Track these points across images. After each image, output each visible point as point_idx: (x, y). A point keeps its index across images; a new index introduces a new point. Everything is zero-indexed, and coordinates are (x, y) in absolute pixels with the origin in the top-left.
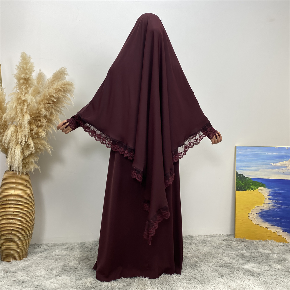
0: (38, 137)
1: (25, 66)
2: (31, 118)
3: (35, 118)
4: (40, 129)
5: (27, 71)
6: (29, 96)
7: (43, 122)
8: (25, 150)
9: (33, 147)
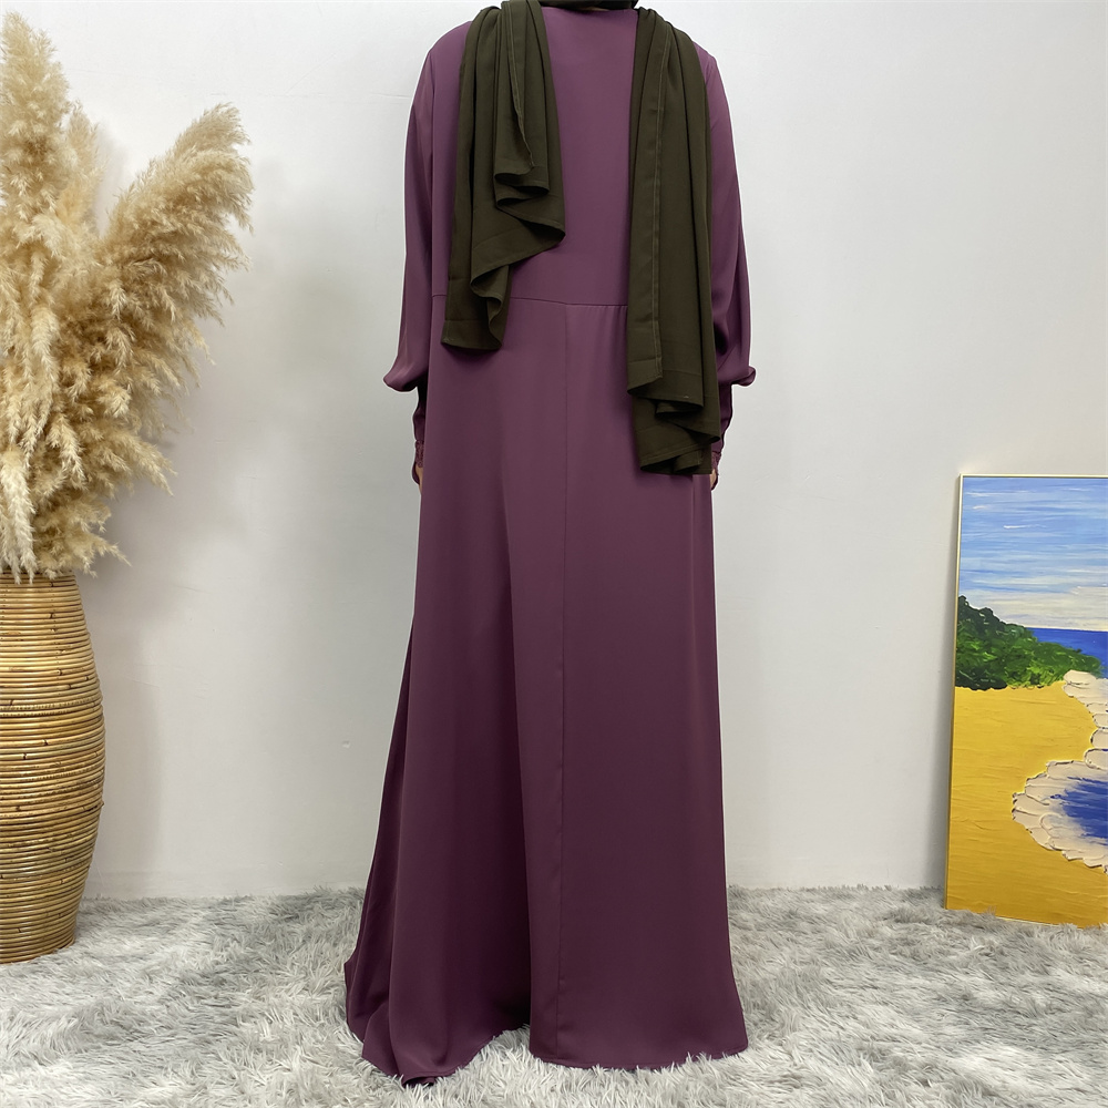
0: (99, 414)
1: (22, 81)
2: (64, 325)
3: (83, 328)
4: (104, 377)
5: (33, 106)
6: (51, 222)
7: (115, 346)
8: (39, 472)
9: (76, 457)
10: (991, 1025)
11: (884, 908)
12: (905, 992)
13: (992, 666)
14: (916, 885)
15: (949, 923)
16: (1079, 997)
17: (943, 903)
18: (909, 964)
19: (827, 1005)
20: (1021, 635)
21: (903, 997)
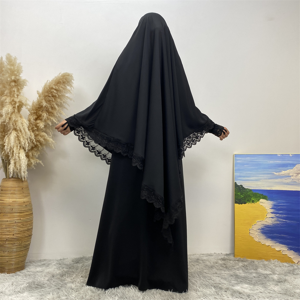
10: (242, 280)
11: (220, 257)
12: (223, 274)
13: (243, 199)
14: (228, 253)
15: (235, 260)
16: (263, 275)
17: (234, 256)
18: (225, 269)
19: (205, 277)
20: (249, 191)
21: (223, 275)
